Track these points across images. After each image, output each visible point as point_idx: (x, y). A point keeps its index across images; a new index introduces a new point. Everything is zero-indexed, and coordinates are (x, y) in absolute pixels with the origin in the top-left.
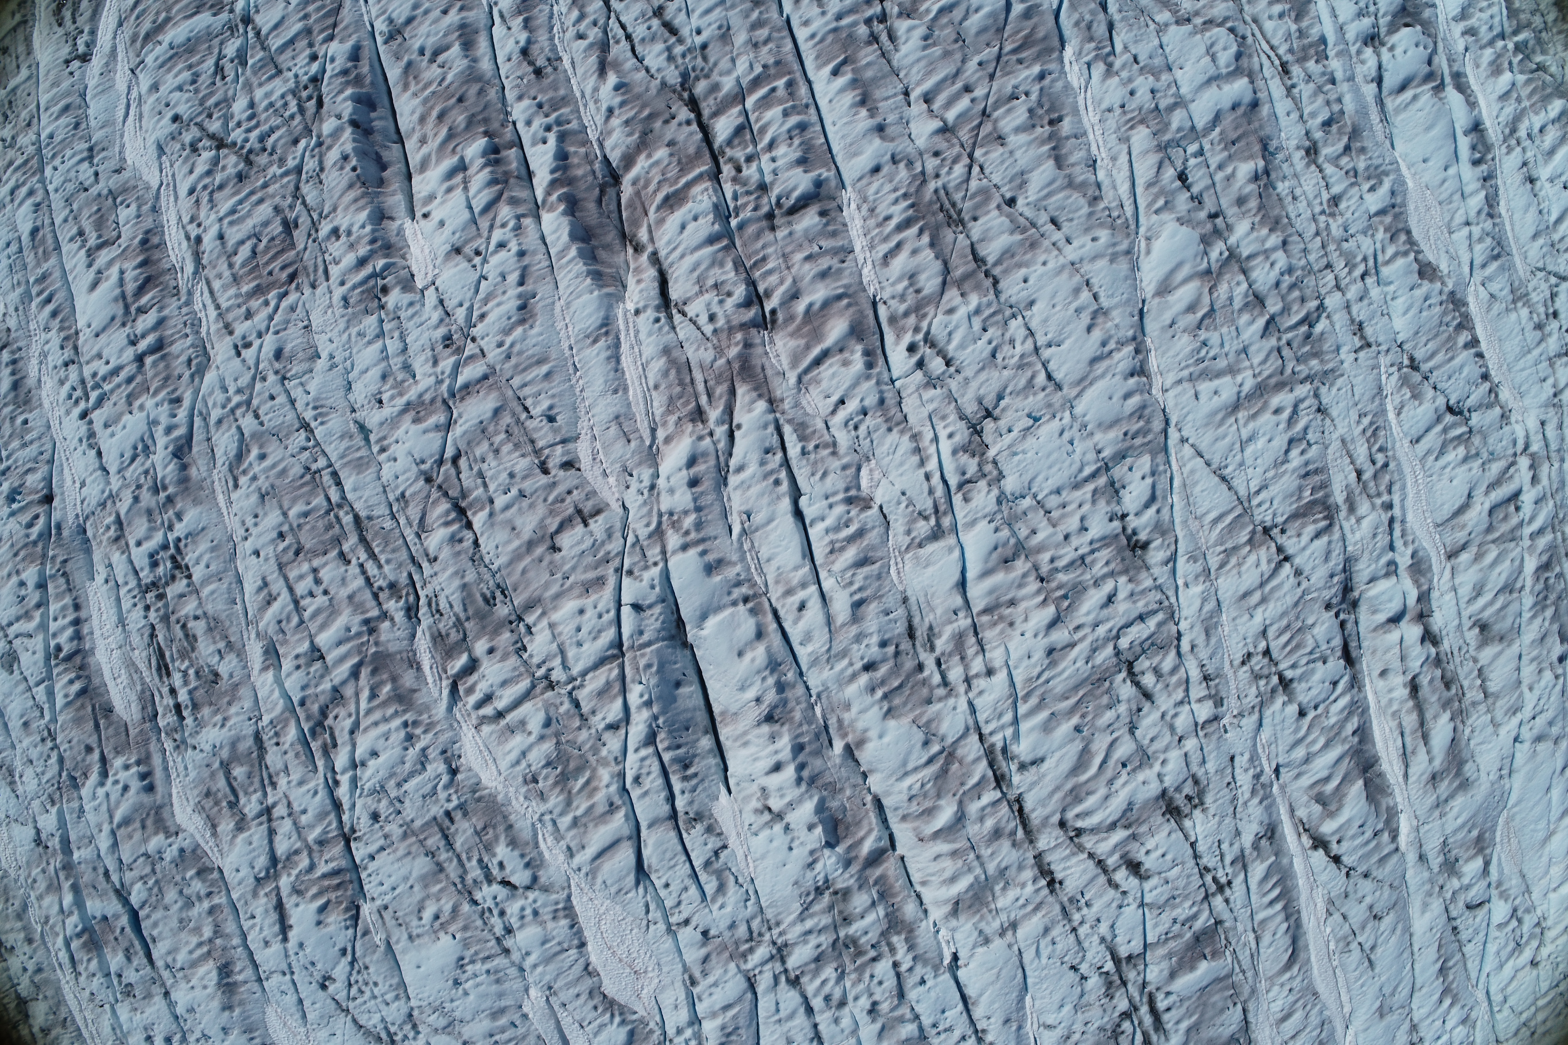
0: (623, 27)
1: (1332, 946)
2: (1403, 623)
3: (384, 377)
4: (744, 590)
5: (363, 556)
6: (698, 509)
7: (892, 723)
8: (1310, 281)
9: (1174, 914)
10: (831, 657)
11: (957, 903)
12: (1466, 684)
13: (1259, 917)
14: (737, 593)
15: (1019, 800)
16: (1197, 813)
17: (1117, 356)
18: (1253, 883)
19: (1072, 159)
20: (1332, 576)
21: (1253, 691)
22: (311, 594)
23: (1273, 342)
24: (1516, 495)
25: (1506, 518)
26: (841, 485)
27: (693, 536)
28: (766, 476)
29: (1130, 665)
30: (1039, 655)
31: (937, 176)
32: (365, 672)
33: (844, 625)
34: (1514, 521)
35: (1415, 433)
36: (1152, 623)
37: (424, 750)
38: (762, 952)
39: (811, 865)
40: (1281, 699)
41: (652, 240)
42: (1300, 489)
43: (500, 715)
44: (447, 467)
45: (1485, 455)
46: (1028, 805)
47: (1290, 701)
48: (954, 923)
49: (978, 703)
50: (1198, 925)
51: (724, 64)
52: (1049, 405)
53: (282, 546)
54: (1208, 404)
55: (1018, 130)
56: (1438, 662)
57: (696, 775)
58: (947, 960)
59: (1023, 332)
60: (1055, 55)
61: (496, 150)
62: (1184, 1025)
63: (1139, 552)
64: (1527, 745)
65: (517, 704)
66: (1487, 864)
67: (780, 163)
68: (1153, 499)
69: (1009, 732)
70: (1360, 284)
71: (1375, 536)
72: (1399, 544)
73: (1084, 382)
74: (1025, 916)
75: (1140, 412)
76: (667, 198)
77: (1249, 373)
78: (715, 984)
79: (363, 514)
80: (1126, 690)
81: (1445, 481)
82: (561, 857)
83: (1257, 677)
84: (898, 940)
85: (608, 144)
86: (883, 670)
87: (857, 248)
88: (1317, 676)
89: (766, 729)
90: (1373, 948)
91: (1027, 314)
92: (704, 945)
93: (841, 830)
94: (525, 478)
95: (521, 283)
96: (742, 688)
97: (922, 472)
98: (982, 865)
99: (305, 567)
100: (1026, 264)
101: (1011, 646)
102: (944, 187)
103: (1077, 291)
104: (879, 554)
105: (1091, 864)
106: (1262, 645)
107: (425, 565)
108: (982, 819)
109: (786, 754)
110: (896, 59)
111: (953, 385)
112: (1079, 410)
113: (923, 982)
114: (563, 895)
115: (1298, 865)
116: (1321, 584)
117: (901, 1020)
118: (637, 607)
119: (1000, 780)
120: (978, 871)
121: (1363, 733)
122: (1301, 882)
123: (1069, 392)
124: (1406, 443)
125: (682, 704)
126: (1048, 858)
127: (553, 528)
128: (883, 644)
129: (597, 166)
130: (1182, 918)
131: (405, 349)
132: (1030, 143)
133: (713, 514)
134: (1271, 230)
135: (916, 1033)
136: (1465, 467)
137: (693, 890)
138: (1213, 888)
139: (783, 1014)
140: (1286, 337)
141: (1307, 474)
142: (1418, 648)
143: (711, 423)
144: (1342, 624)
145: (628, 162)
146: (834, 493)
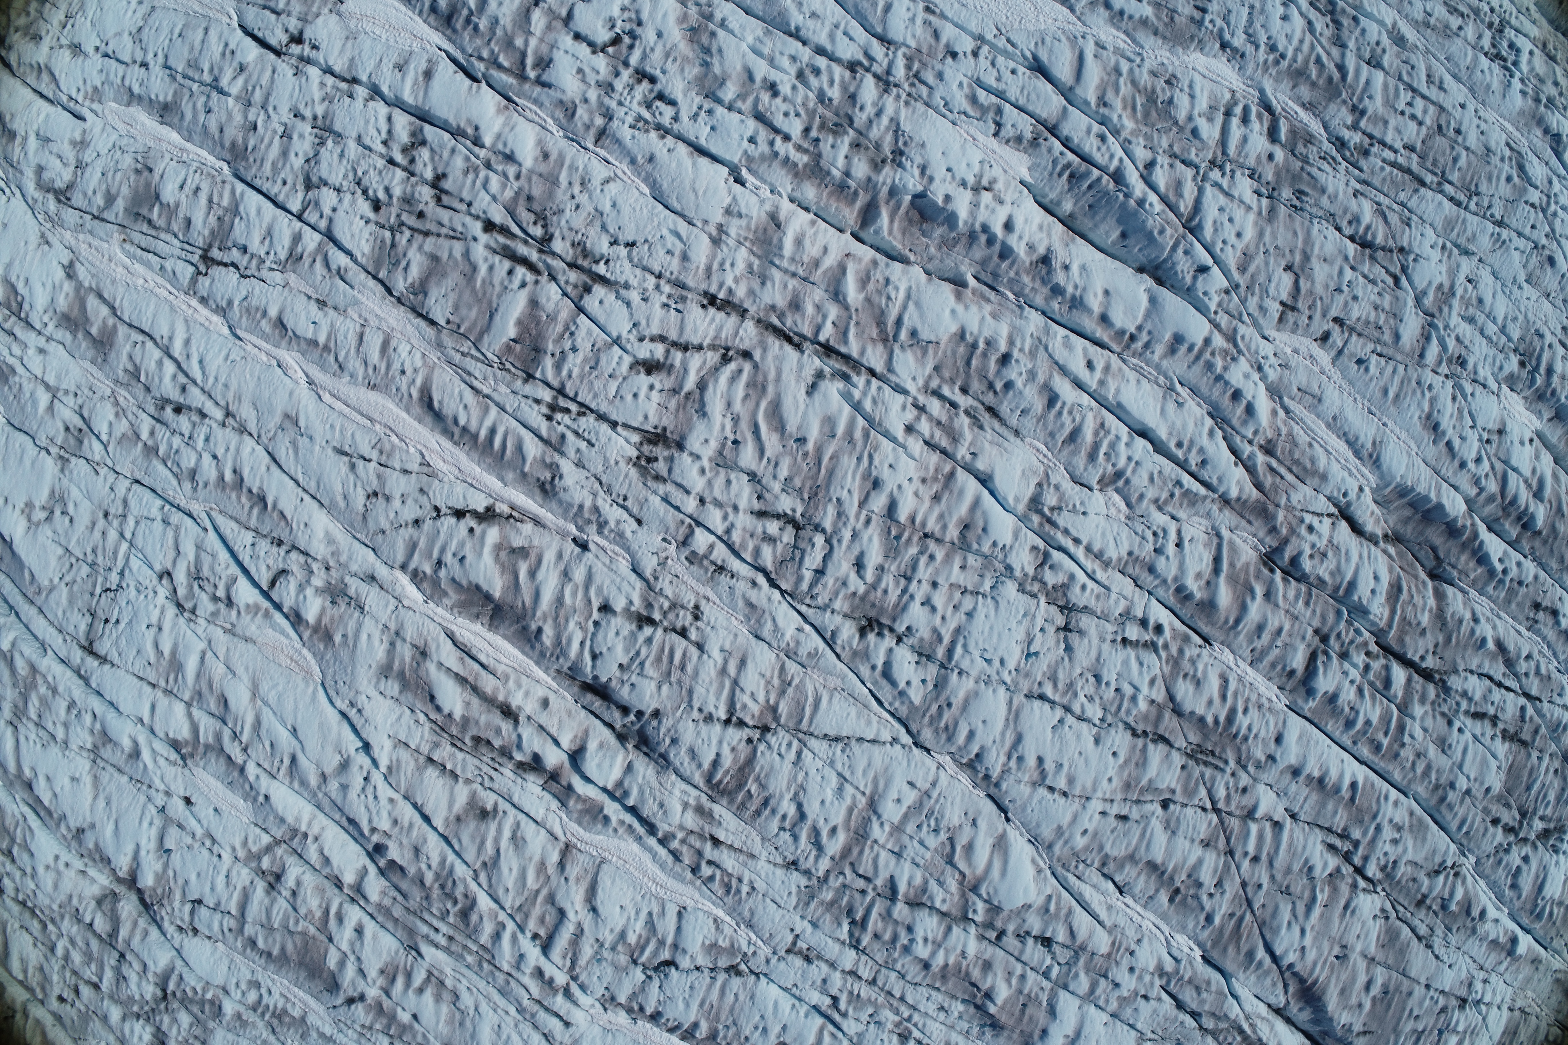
0: (1508, 689)
1: (394, 438)
2: (565, 757)
3: (1480, 301)
4: (1139, 345)
5: (1400, 160)
6: (1219, 378)
7: (954, 328)
8: (880, 957)
9: (580, 355)
10: (1040, 344)
11: (778, 226)
12: (460, 755)
13: (494, 411)
14: (1144, 337)
15: (798, 347)
16: (634, 453)
17: (1003, 759)
18: (527, 436)
19: (1143, 877)
20: (674, 741)
21: (669, 592)
22: (1409, 104)
23: (879, 882)
24: (546, 949)
25: (542, 920)
26: (1135, 481)
27: (1207, 355)
28: (1192, 442)
29: (798, 527)
30: (885, 473)
31: (1233, 774)
32: (1336, 75)
33: (1051, 376)
34: (532, 925)
35: (689, 918)
36: (808, 575)
37: (1257, 47)
38: (900, 72)
39: (923, 169)
40: (638, 605)
41: (1385, 552)
42: (762, 786)
43: (1228, 114)
44: (1397, 270)
45: (606, 954)
46: (788, 349)
47: (627, 611)
48: (768, 207)
49: (900, 398)
50: (548, 363)
51: (1429, 723)
52: (1027, 675)
53: (1453, 125)
54: (899, 785)
55: (1200, 862)
56: (505, 753)
57: (1060, 175)
58: (744, 172)
59: (1089, 713)
60: (1209, 945)
61: (1525, 527)
62: (483, 270)
63: (864, 622)
64: (352, 752)
65: (1225, 131)
67: (1347, 684)
68: (887, 674)
69: (857, 394)
70: (834, 992)
71: (661, 805)
72: (629, 818)
73: (1014, 716)
74: (714, 256)
75: (950, 733)
76: (1400, 590)
77: (882, 841)
78: (913, 20)
79: (1423, 190)
80: (786, 504)
81: (627, 902)
82: (1103, 37)
83: (674, 606)
84: (802, 159)
85: (1460, 595)
86: (993, 366)
87: (1249, 670)
88: (619, 649)
89: (1042, 250)
90: (353, 467)
91: (1095, 730)
92: (948, 45)
93: (915, 215)
94: (1346, 304)
95: (1449, 444)
96: (1083, 268)
97: (1085, 542)
98: (786, 271)
99: (1428, 121)
100: (1122, 767)
101: (912, 463)
102: (1222, 770)
103: (1071, 781)
104: (1065, 452)
105: (696, 341)
106: (693, 635)
107: (1358, 186)
108: (818, 307)
109: (1013, 240)
110: (1319, 835)
111: (1110, 628)
112: (1002, 690)
113: (752, 140)
114: (1078, 8)
115: (493, 482)
116: (680, 727)
117: (742, 97)
118: (1203, 269)
119: (828, 350)
120: (785, 264)
121: (529, 639)
122: (478, 469)
123: (1019, 699)
124: (690, 904)
125: (1111, 222)
126: (734, 319)
127: (1302, 281)
128: (1008, 385)
129: (1455, 573)
130: (571, 356)
131: (1482, 332)
132: (1185, 860)
133: (1204, 383)
134: (946, 965)
135: (720, 94)
136: (618, 929)
137: (991, 81)
138: (562, 402)
139: (839, 33)
140: (871, 894)
141: (766, 803)
142: (537, 749)
143: (1256, 449)
144: (625, 710)
145: (1440, 596)
146: (1134, 471)
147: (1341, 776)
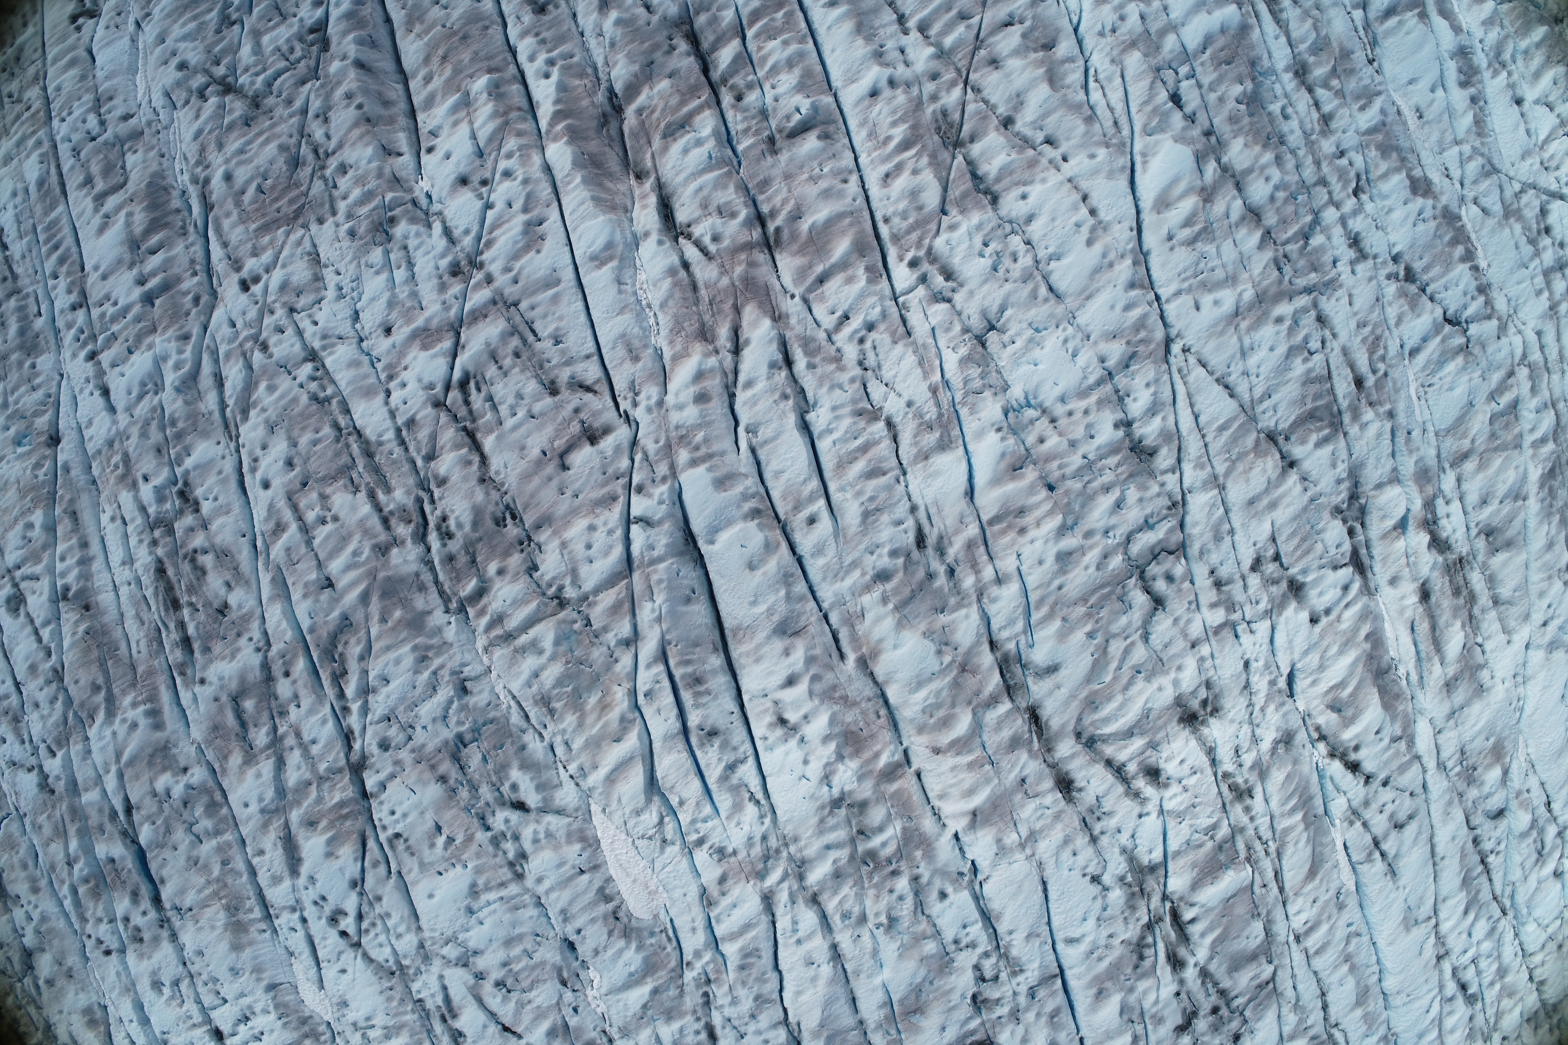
2: (1408, 530)
3: (391, 305)
4: (754, 504)
5: (374, 482)
6: (706, 425)
7: (904, 634)
8: (1303, 196)
9: (1195, 822)
10: (843, 568)
11: (975, 815)
13: (1279, 827)
14: (745, 507)
15: (1035, 708)
16: (1213, 719)
17: (1116, 268)
18: (1272, 792)
19: (1066, 82)
20: (1339, 482)
21: (1265, 596)
22: (321, 522)
23: (1270, 254)
24: (1516, 404)
25: (1507, 427)
26: (848, 399)
27: (703, 451)
28: (773, 391)
29: (1142, 571)
30: (1049, 560)
31: (935, 99)
32: (374, 597)
33: (853, 537)
34: (1515, 430)
35: (1412, 344)
36: (1160, 530)
37: (435, 673)
38: (779, 870)
39: (826, 779)
40: (1291, 605)
41: (655, 167)
42: (1303, 396)
43: (512, 636)
44: (455, 391)
45: (1484, 365)
46: (1044, 714)
47: (1302, 607)
48: (972, 836)
49: (991, 611)
50: (1219, 835)
52: (1052, 317)
53: (290, 474)
54: (1209, 314)
55: (1013, 54)
56: (1446, 568)
57: (707, 692)
59: (1022, 246)
61: (499, 85)
62: (1210, 938)
63: (1146, 459)
64: (1539, 652)
65: (528, 625)
66: (1506, 772)
67: (781, 89)
68: (1155, 408)
69: (1023, 639)
70: (1353, 199)
71: (1378, 444)
72: (1402, 452)
73: (1085, 293)
74: (1045, 827)
75: (1140, 324)
76: (670, 126)
77: (1249, 283)
78: (734, 904)
79: (372, 440)
80: (1138, 597)
81: (1446, 390)
83: (1268, 582)
84: (918, 854)
85: (613, 75)
86: (895, 580)
88: (1327, 582)
89: (779, 642)
90: (1395, 858)
91: (1027, 229)
92: (720, 864)
94: (532, 399)
95: (527, 211)
96: (754, 603)
97: (926, 384)
98: (1000, 777)
99: (314, 495)
100: (1025, 182)
101: (1023, 553)
102: (942, 110)
103: (1074, 207)
105: (1109, 771)
106: (1272, 550)
107: (434, 488)
108: (998, 729)
109: (800, 666)
111: (957, 298)
112: (1081, 321)
113: (943, 897)
116: (1330, 489)
117: (923, 936)
118: (648, 524)
119: (1012, 691)
120: (996, 783)
121: (1376, 639)
123: (1070, 302)
126: (1066, 767)
127: (561, 448)
128: (894, 554)
130: (1202, 827)
131: (412, 278)
132: (1024, 67)
133: (720, 430)
134: (1264, 147)
135: (937, 951)
136: (1465, 376)
137: (707, 808)
138: (1231, 796)
139: (801, 935)
140: (1282, 250)
141: (1309, 383)
142: (1426, 555)
144: (1351, 532)
145: (632, 89)
146: (842, 406)
147: (839, 20)
